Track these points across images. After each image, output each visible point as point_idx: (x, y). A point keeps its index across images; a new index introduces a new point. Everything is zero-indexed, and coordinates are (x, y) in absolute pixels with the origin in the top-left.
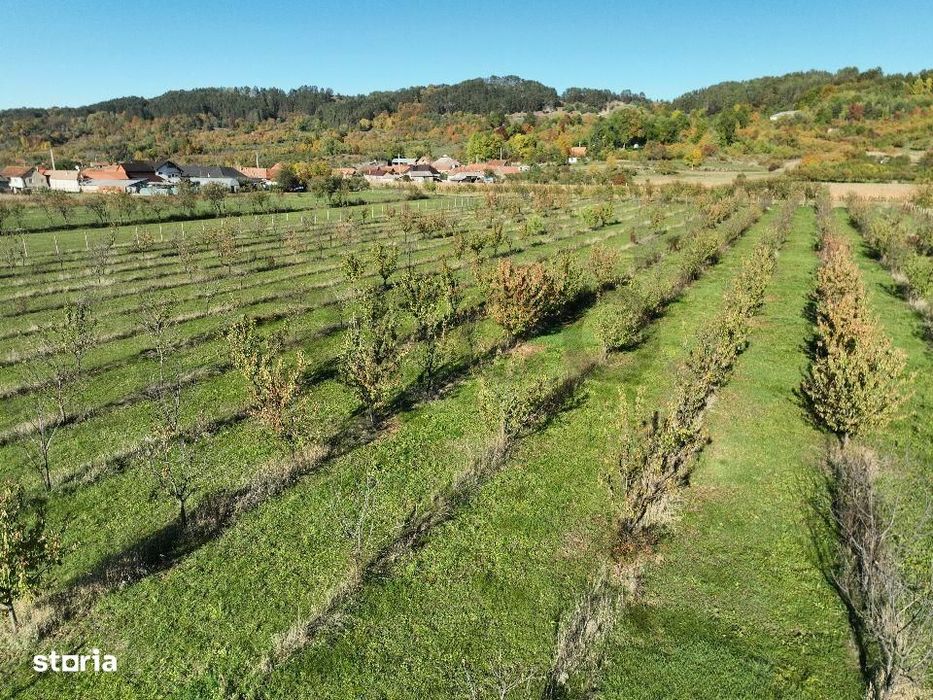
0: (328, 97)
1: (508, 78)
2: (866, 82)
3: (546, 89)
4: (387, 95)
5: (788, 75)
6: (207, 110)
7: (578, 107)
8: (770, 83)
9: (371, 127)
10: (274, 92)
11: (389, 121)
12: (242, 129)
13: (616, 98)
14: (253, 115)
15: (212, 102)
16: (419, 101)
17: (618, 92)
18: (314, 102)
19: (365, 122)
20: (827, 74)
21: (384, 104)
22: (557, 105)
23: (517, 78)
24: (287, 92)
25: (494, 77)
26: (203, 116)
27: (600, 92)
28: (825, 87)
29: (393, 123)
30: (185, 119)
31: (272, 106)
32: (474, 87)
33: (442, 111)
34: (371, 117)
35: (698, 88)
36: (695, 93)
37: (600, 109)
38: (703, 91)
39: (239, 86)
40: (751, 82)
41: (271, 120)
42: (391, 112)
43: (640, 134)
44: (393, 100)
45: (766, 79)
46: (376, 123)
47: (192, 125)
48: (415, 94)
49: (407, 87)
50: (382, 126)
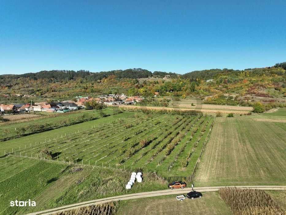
0: (88, 73)
1: (138, 69)
2: (229, 73)
3: (149, 72)
4: (105, 73)
5: (211, 70)
6: (53, 77)
7: (157, 76)
8: (206, 72)
9: (101, 82)
10: (73, 71)
11: (106, 80)
12: (64, 82)
13: (167, 74)
14: (67, 79)
15: (54, 75)
16: (114, 75)
17: (168, 73)
18: (84, 75)
19: (99, 81)
20: (220, 70)
21: (104, 75)
22: (152, 76)
23: (141, 69)
24: (76, 72)
25: (134, 69)
26: (52, 79)
27: (163, 73)
28: (219, 74)
29: (107, 81)
30: (47, 80)
31: (72, 75)
32: (129, 71)
33: (121, 77)
34: (101, 79)
35: (189, 72)
36: (188, 73)
37: (163, 77)
38: (190, 73)
39: (62, 70)
40: (202, 71)
41: (72, 80)
42: (106, 78)
43: (172, 89)
44: (107, 74)
45: (206, 70)
46: (102, 81)
47: (49, 82)
48: (113, 73)
49: (111, 71)
50: (104, 82)
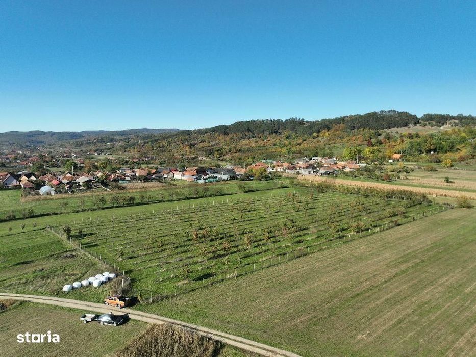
0: (302, 123)
1: (389, 111)
3: (411, 115)
6: (249, 130)
7: (429, 124)
9: (318, 136)
10: (279, 121)
11: (327, 133)
12: (262, 138)
13: (453, 118)
14: (267, 133)
15: (251, 127)
16: (343, 124)
17: (455, 115)
18: (296, 125)
19: (315, 134)
21: (326, 125)
22: (417, 123)
23: (395, 111)
24: (284, 121)
25: (382, 111)
26: (247, 133)
27: (444, 116)
29: (329, 134)
30: (240, 135)
31: (275, 127)
32: (372, 116)
33: (353, 128)
34: (319, 132)
37: (443, 125)
39: (264, 119)
41: (274, 134)
42: (329, 129)
44: (331, 123)
46: (321, 135)
47: (242, 137)
48: (343, 120)
50: (323, 136)
